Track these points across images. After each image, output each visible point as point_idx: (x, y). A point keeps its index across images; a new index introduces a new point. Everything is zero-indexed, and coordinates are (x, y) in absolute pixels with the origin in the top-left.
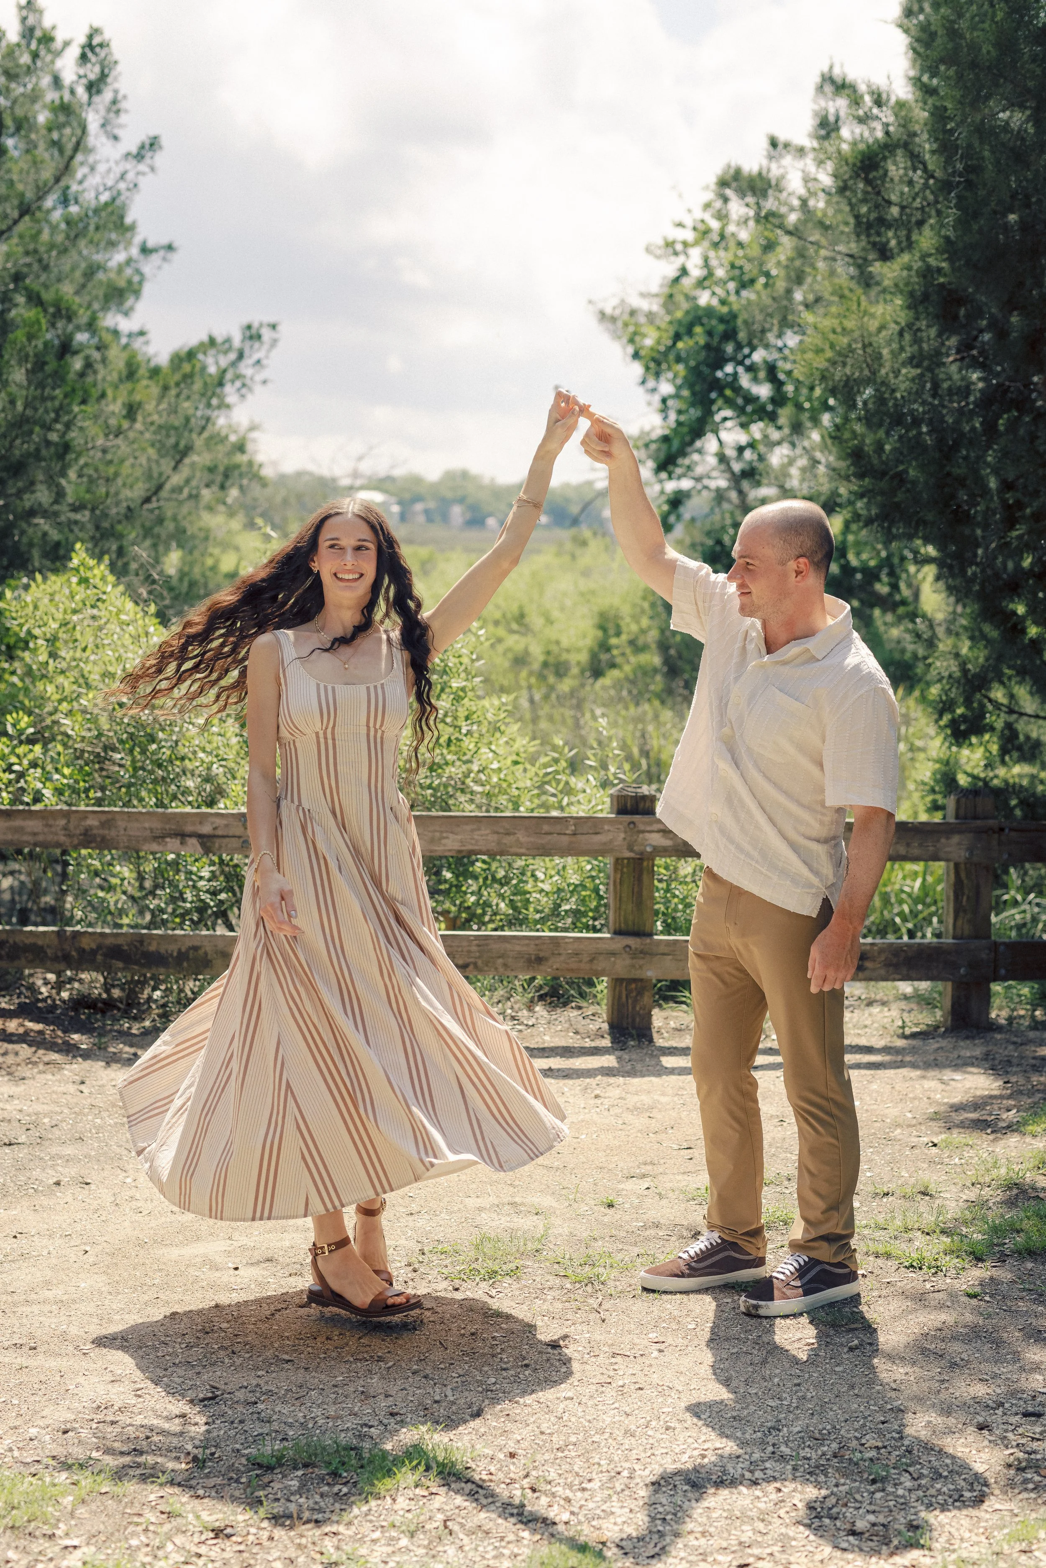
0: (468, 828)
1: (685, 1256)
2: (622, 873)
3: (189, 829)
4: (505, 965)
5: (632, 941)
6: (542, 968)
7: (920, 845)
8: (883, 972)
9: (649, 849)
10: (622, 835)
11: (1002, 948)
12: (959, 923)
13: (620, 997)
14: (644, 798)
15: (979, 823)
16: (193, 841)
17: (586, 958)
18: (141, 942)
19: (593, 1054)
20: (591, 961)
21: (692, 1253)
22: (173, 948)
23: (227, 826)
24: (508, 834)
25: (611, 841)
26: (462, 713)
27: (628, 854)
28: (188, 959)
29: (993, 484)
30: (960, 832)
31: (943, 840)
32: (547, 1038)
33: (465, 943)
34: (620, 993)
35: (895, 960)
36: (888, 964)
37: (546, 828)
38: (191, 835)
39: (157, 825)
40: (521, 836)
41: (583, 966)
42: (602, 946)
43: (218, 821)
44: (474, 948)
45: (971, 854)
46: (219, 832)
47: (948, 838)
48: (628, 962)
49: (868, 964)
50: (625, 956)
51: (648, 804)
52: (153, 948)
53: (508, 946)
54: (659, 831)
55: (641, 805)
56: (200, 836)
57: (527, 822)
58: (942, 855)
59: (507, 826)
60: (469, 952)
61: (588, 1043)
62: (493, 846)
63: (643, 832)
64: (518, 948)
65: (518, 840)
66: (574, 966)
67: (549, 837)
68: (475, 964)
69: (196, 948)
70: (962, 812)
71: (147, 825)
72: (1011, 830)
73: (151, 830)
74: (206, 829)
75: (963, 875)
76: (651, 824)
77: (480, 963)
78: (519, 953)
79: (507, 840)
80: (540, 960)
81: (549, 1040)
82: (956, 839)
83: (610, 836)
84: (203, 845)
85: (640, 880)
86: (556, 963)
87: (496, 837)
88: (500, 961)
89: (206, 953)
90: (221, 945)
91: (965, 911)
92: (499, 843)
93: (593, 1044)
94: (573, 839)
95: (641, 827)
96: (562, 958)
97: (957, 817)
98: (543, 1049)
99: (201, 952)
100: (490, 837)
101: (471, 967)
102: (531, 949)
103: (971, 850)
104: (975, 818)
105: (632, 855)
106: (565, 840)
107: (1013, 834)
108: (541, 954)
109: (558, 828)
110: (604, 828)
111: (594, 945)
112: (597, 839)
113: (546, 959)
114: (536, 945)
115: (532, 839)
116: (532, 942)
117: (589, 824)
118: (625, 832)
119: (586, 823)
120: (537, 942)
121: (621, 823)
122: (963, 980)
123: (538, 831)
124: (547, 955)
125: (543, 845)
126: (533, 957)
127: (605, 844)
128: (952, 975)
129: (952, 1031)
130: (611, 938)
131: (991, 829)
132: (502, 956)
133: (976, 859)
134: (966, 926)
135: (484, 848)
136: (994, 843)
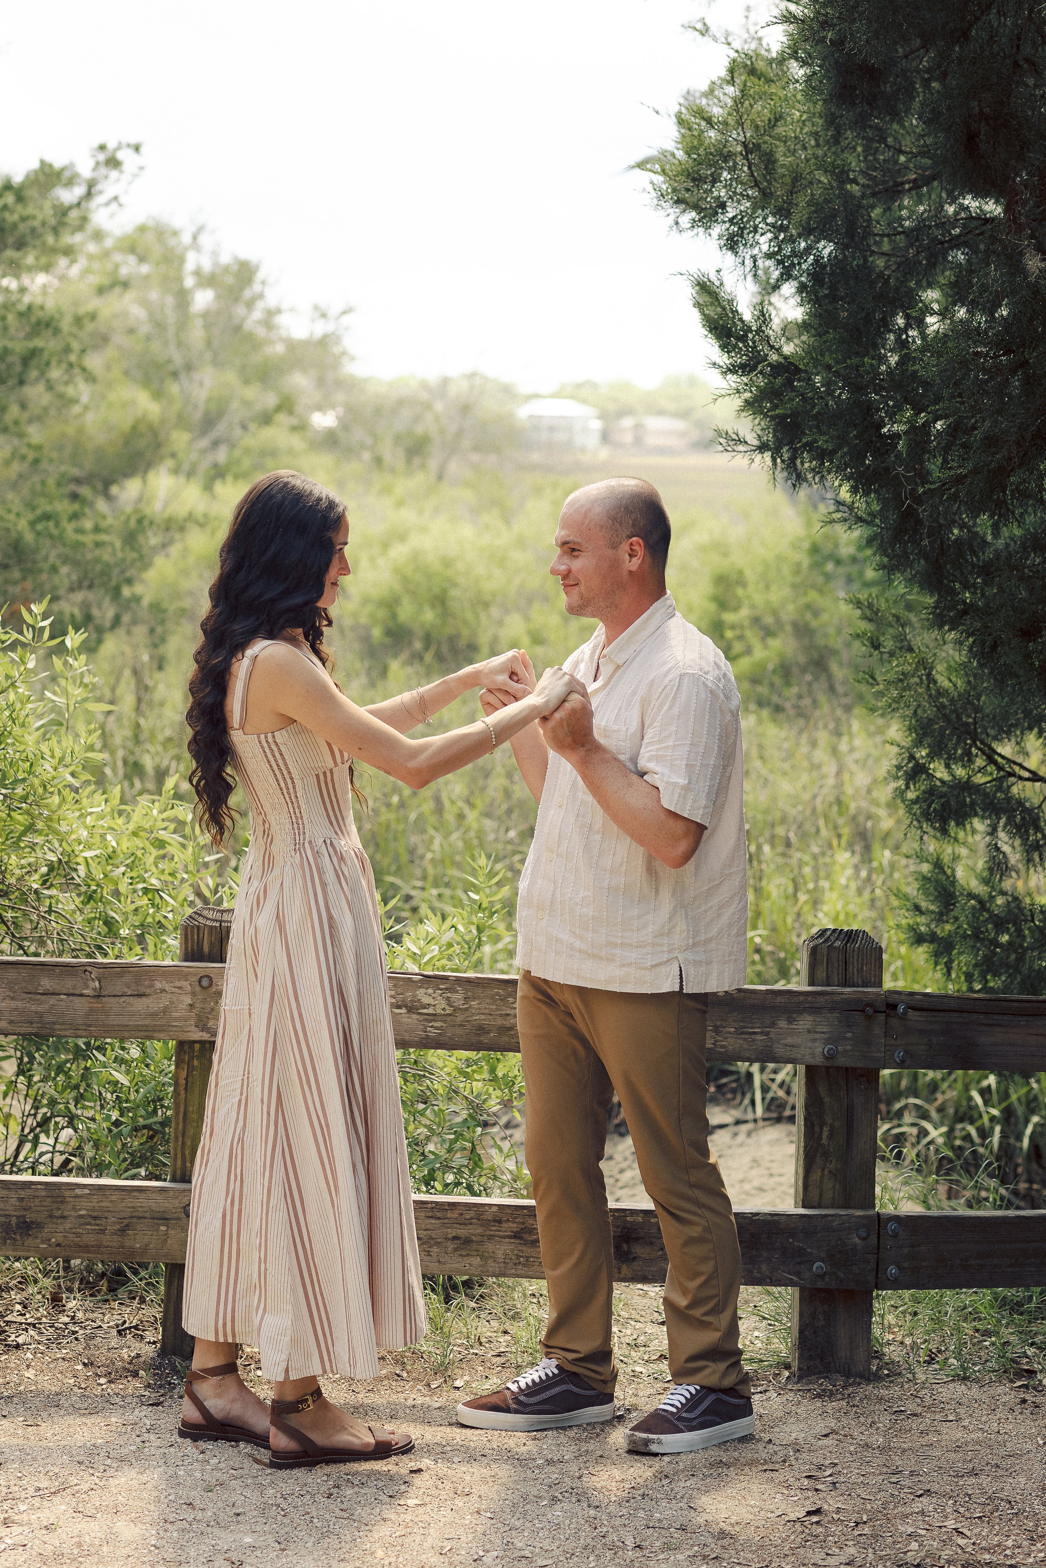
2: (190, 1069)
6: (29, 1241)
7: (739, 1032)
10: (188, 1001)
11: (891, 1226)
12: (813, 1177)
15: (851, 992)
17: (112, 1223)
20: (123, 1231)
25: (166, 1010)
27: (198, 1035)
30: (814, 1009)
31: (780, 1026)
32: (30, 1374)
37: (46, 983)
41: (106, 1239)
42: (142, 1202)
45: (837, 1049)
47: (792, 1020)
49: (639, 1250)
57: (12, 974)
58: (781, 1050)
66: (90, 1239)
67: (52, 1000)
70: (817, 975)
72: (910, 1008)
75: (822, 1090)
82: (806, 1021)
83: (165, 1001)
86: (55, 1233)
91: (825, 1160)
94: (96, 1005)
96: (68, 1225)
97: (812, 983)
104: (845, 983)
105: (205, 1037)
106: (81, 1006)
107: (913, 1015)
108: (29, 1217)
109: (69, 984)
110: (158, 985)
111: (129, 1202)
112: (140, 1004)
113: (39, 1226)
114: (21, 1200)
115: (19, 1004)
116: (13, 1194)
117: (127, 978)
118: (193, 994)
119: (120, 975)
120: (23, 1194)
121: (186, 977)
122: (820, 1285)
123: (30, 988)
124: (41, 1217)
125: (40, 1015)
126: (14, 1221)
127: (154, 1015)
128: (798, 1274)
129: (800, 1378)
130: (162, 1190)
131: (870, 1005)
133: (842, 1061)
134: (829, 1184)
136: (878, 1031)
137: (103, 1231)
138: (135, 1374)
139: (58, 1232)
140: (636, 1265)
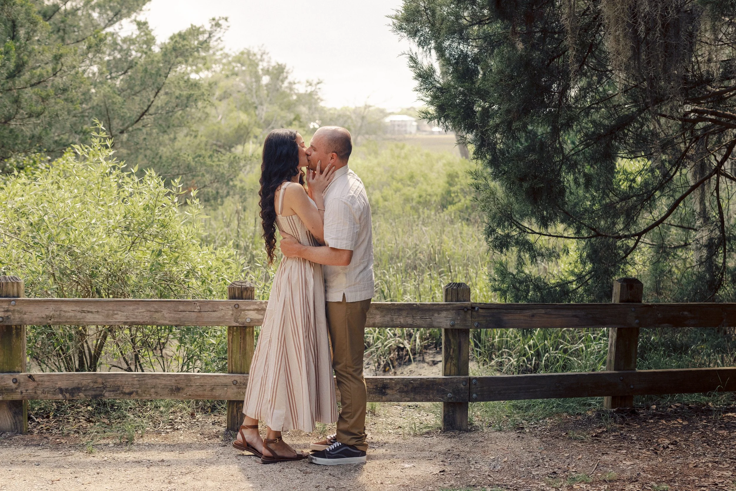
0: (131, 308)
2: (233, 336)
5: (237, 377)
6: (180, 394)
7: (421, 318)
8: (398, 396)
9: (248, 320)
10: (231, 312)
11: (474, 381)
12: (448, 365)
13: (232, 412)
14: (246, 289)
15: (459, 304)
17: (208, 388)
20: (212, 390)
25: (223, 316)
27: (235, 324)
30: (447, 310)
31: (436, 315)
32: (182, 438)
33: (130, 379)
34: (233, 409)
35: (406, 389)
36: (401, 391)
37: (181, 308)
41: (206, 393)
42: (218, 380)
44: (136, 382)
45: (454, 323)
47: (439, 314)
48: (236, 390)
49: (388, 391)
50: (233, 386)
51: (249, 292)
53: (158, 381)
54: (254, 310)
55: (244, 294)
57: (169, 305)
58: (435, 324)
59: (156, 307)
60: (133, 385)
62: (147, 319)
63: (244, 310)
64: (164, 382)
65: (163, 316)
66: (200, 393)
67: (184, 313)
68: (137, 392)
70: (449, 298)
72: (480, 308)
75: (450, 337)
76: (249, 305)
77: (140, 391)
78: (165, 385)
79: (157, 315)
80: (178, 390)
82: (444, 314)
83: (223, 313)
85: (244, 339)
87: (149, 314)
88: (153, 390)
91: (452, 359)
92: (151, 317)
94: (199, 314)
95: (243, 308)
96: (193, 388)
97: (446, 301)
100: (145, 314)
101: (134, 394)
102: (173, 382)
103: (454, 320)
104: (458, 301)
105: (238, 324)
106: (194, 315)
107: (480, 310)
108: (179, 386)
109: (189, 308)
110: (220, 308)
111: (213, 380)
112: (214, 314)
113: (183, 389)
114: (176, 380)
115: (173, 315)
116: (173, 379)
117: (209, 306)
118: (233, 310)
119: (207, 305)
120: (177, 378)
121: (230, 305)
122: (450, 401)
123: (176, 309)
124: (183, 386)
125: (180, 318)
126: (174, 388)
127: (220, 318)
128: (442, 398)
129: (444, 432)
130: (225, 376)
131: (466, 307)
132: (154, 387)
133: (457, 327)
134: (453, 368)
135: (141, 321)
136: (469, 316)
137: (205, 390)
138: (218, 437)
139: (189, 391)
140: (388, 396)
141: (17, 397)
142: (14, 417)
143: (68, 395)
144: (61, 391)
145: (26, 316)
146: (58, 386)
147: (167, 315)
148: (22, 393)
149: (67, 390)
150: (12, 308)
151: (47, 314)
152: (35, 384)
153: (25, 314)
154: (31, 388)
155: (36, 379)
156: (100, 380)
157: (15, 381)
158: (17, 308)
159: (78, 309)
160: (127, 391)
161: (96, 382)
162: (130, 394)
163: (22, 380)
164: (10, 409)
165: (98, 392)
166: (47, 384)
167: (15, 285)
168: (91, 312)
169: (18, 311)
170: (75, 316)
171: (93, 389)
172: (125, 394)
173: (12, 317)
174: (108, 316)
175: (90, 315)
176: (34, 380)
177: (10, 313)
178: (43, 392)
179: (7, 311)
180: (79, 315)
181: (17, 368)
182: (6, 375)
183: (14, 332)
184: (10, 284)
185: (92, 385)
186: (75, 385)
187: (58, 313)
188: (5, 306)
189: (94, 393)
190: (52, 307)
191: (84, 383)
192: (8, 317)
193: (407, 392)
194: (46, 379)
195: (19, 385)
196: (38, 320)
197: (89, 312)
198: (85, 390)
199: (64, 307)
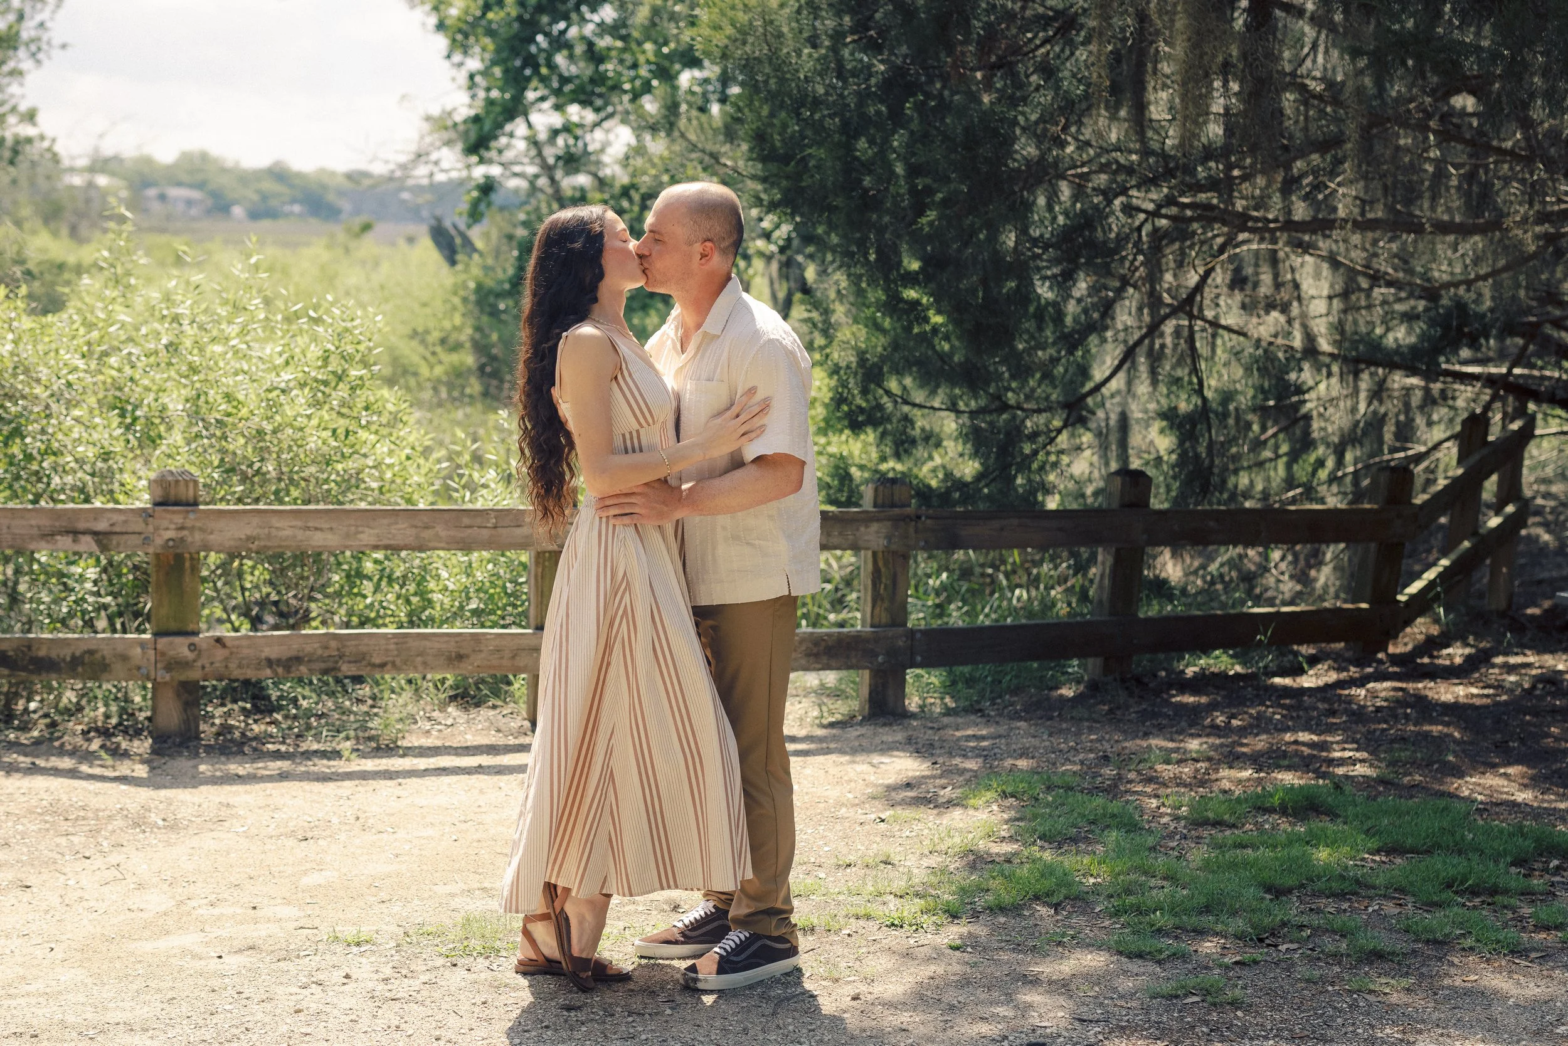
1: (680, 925)
2: (544, 567)
3: (81, 525)
4: (425, 664)
6: (462, 665)
8: (803, 662)
11: (918, 635)
12: (877, 611)
15: (897, 511)
16: (88, 539)
17: (507, 654)
18: (29, 647)
19: (519, 751)
20: (513, 657)
21: (687, 922)
22: (67, 653)
23: (125, 522)
24: (427, 528)
25: (531, 534)
26: (360, 404)
28: (83, 664)
29: (899, 169)
30: (878, 520)
31: (862, 529)
32: (468, 737)
33: (383, 642)
35: (815, 650)
36: (808, 655)
37: (466, 521)
38: (84, 533)
39: (45, 522)
40: (441, 531)
41: (504, 662)
42: (524, 642)
43: (116, 518)
44: (392, 647)
45: (890, 542)
46: (117, 529)
47: (867, 527)
52: (42, 653)
53: (427, 643)
56: (95, 534)
57: (446, 516)
58: (861, 543)
59: (425, 519)
60: (386, 650)
61: (512, 741)
62: (410, 540)
64: (437, 645)
65: (437, 535)
66: (495, 662)
67: (469, 531)
68: (394, 664)
69: (91, 652)
70: (880, 501)
71: (33, 522)
72: (928, 517)
73: (39, 527)
74: (102, 526)
75: (881, 564)
77: (398, 661)
78: (439, 650)
79: (427, 534)
80: (460, 657)
81: (471, 739)
82: (874, 527)
83: (532, 529)
84: (99, 543)
86: (478, 660)
87: (414, 531)
88: (419, 659)
89: (104, 658)
90: (120, 648)
91: (882, 600)
92: (417, 537)
93: (517, 742)
94: (493, 532)
96: (483, 655)
97: (875, 506)
98: (467, 748)
99: (98, 656)
100: (409, 532)
101: (389, 667)
102: (452, 647)
103: (889, 538)
104: (893, 506)
106: (485, 532)
107: (930, 521)
108: (462, 652)
109: (479, 521)
111: (516, 641)
113: (467, 656)
114: (457, 642)
115: (451, 533)
116: (452, 639)
117: (510, 516)
119: (506, 515)
120: (457, 639)
122: (881, 668)
123: (457, 524)
124: (469, 651)
125: (463, 538)
126: (453, 654)
127: (523, 536)
128: (870, 662)
129: (869, 718)
130: (529, 634)
131: (908, 516)
132: (421, 654)
133: (894, 547)
134: (884, 615)
135: (402, 543)
136: (912, 530)
137: (501, 658)
141: (194, 675)
142: (185, 710)
143: (280, 670)
144: (270, 662)
145: (212, 537)
146: (263, 655)
147: (443, 533)
148: (203, 667)
149: (279, 662)
150: (189, 524)
151: (249, 533)
152: (225, 652)
153: (211, 533)
154: (219, 658)
155: (228, 644)
156: (333, 644)
157: (192, 647)
158: (198, 524)
159: (299, 523)
160: (377, 661)
161: (327, 648)
162: (383, 665)
163: (204, 646)
164: (178, 695)
165: (330, 665)
166: (246, 651)
167: (191, 485)
168: (321, 530)
169: (201, 529)
170: (295, 537)
171: (322, 659)
172: (374, 666)
173: (190, 539)
174: (347, 536)
175: (318, 535)
176: (224, 646)
177: (185, 533)
178: (240, 666)
179: (182, 528)
180: (300, 534)
181: (191, 627)
182: (178, 640)
183: (187, 564)
184: (182, 483)
185: (320, 652)
186: (293, 653)
187: (266, 531)
188: (179, 519)
189: (323, 666)
190: (255, 521)
191: (308, 649)
192: (182, 539)
193: (816, 655)
194: (245, 643)
195: (199, 656)
196: (232, 543)
197: (316, 529)
198: (310, 661)
199: (276, 522)
